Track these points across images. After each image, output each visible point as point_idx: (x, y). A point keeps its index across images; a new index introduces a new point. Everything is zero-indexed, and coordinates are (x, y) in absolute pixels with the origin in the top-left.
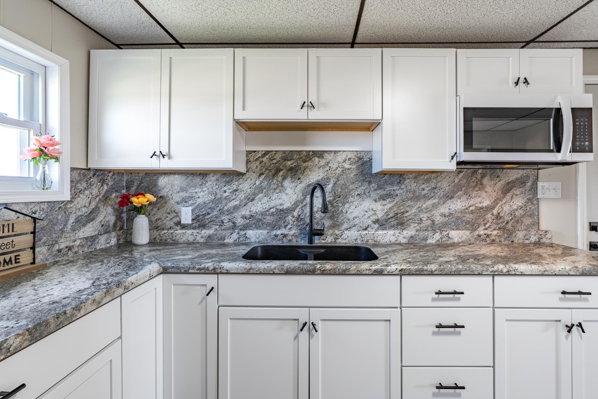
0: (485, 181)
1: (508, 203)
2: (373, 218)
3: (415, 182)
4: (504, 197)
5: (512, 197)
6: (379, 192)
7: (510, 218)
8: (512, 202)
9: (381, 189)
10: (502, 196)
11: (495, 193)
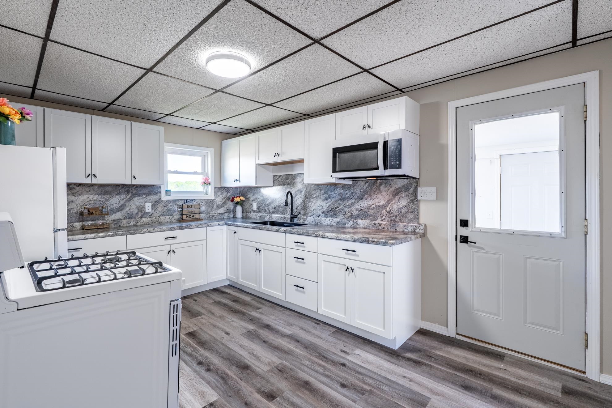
0: (382, 188)
1: (396, 203)
2: (322, 210)
3: (342, 190)
4: (393, 199)
5: (399, 199)
6: (324, 195)
7: (398, 214)
8: (399, 202)
9: (325, 194)
10: (392, 198)
11: (388, 196)
